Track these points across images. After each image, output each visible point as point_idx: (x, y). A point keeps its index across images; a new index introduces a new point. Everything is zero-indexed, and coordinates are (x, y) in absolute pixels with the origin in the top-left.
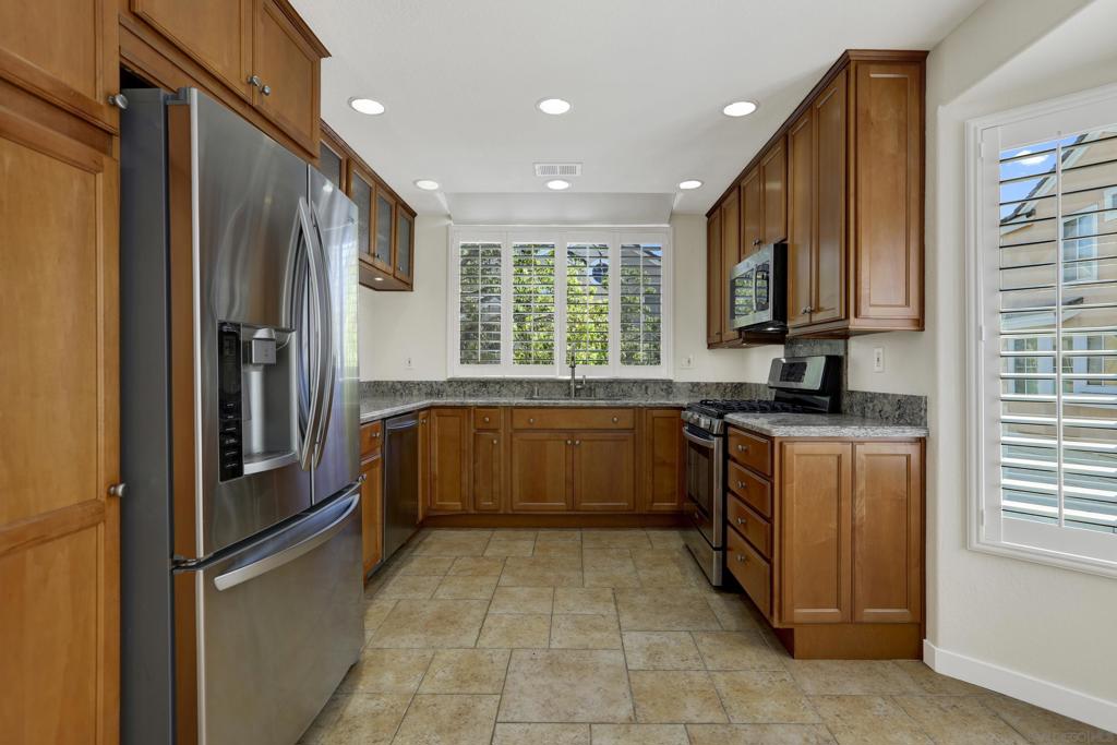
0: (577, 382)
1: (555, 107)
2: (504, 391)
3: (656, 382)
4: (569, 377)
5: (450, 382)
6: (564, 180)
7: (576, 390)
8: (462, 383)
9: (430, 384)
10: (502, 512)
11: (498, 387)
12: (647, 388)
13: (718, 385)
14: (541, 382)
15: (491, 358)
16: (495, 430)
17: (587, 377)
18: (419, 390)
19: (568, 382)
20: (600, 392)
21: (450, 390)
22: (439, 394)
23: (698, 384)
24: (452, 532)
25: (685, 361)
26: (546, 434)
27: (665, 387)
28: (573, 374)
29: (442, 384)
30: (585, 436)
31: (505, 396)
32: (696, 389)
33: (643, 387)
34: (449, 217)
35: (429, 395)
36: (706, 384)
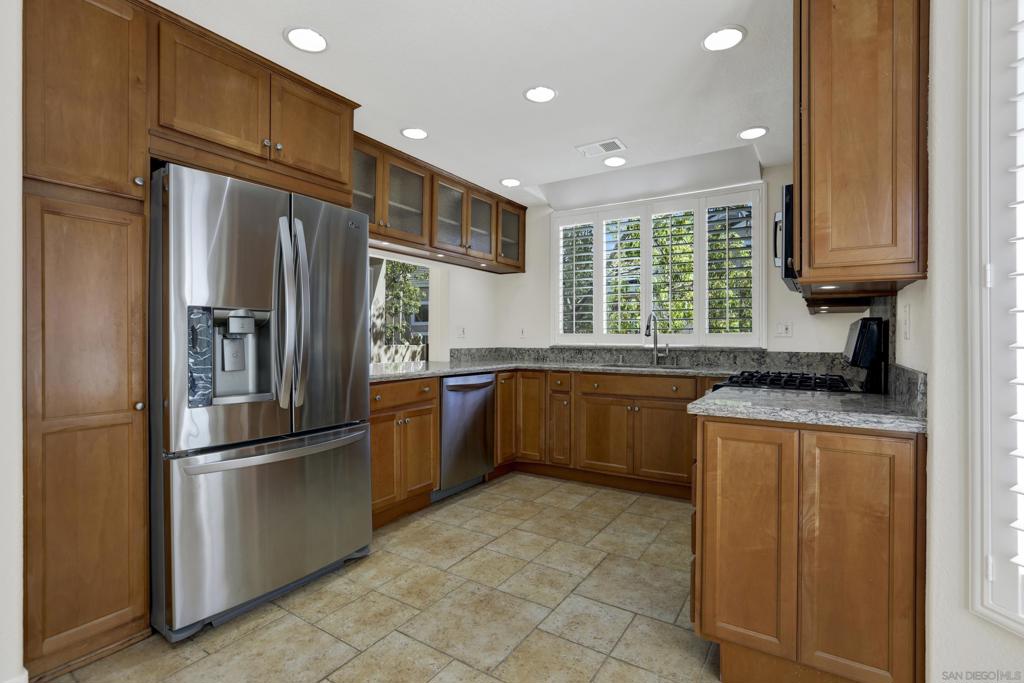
0: (661, 350)
1: (541, 95)
2: (597, 358)
3: (745, 351)
4: (652, 346)
5: (552, 349)
6: (619, 156)
7: (658, 358)
8: (562, 350)
9: (537, 351)
10: (572, 466)
11: (591, 354)
12: (735, 357)
13: (823, 355)
14: (629, 350)
15: (586, 327)
16: (567, 393)
17: (670, 345)
18: (529, 355)
19: (652, 350)
20: (685, 361)
21: (552, 356)
22: (544, 359)
23: (796, 354)
24: (531, 478)
25: (782, 329)
26: (611, 399)
27: (756, 356)
28: (656, 342)
29: (546, 350)
30: (645, 402)
31: (597, 362)
32: (794, 360)
33: (732, 356)
34: (549, 205)
35: (537, 360)
36: (808, 355)
